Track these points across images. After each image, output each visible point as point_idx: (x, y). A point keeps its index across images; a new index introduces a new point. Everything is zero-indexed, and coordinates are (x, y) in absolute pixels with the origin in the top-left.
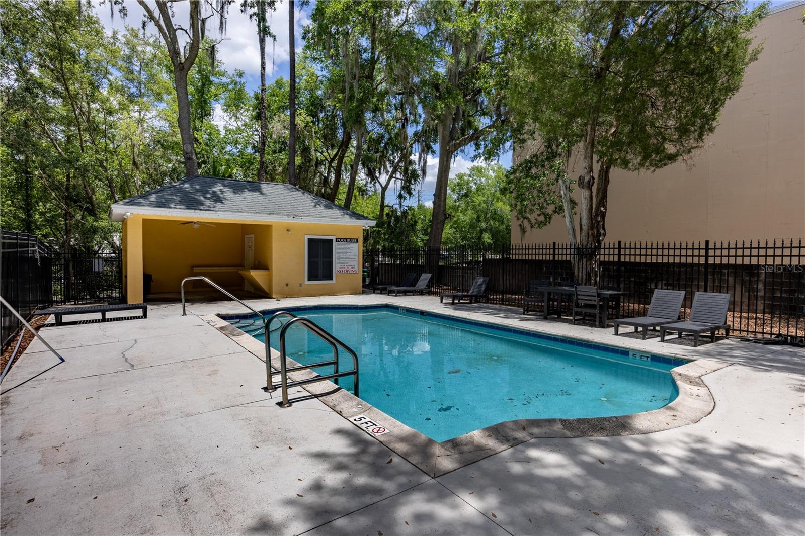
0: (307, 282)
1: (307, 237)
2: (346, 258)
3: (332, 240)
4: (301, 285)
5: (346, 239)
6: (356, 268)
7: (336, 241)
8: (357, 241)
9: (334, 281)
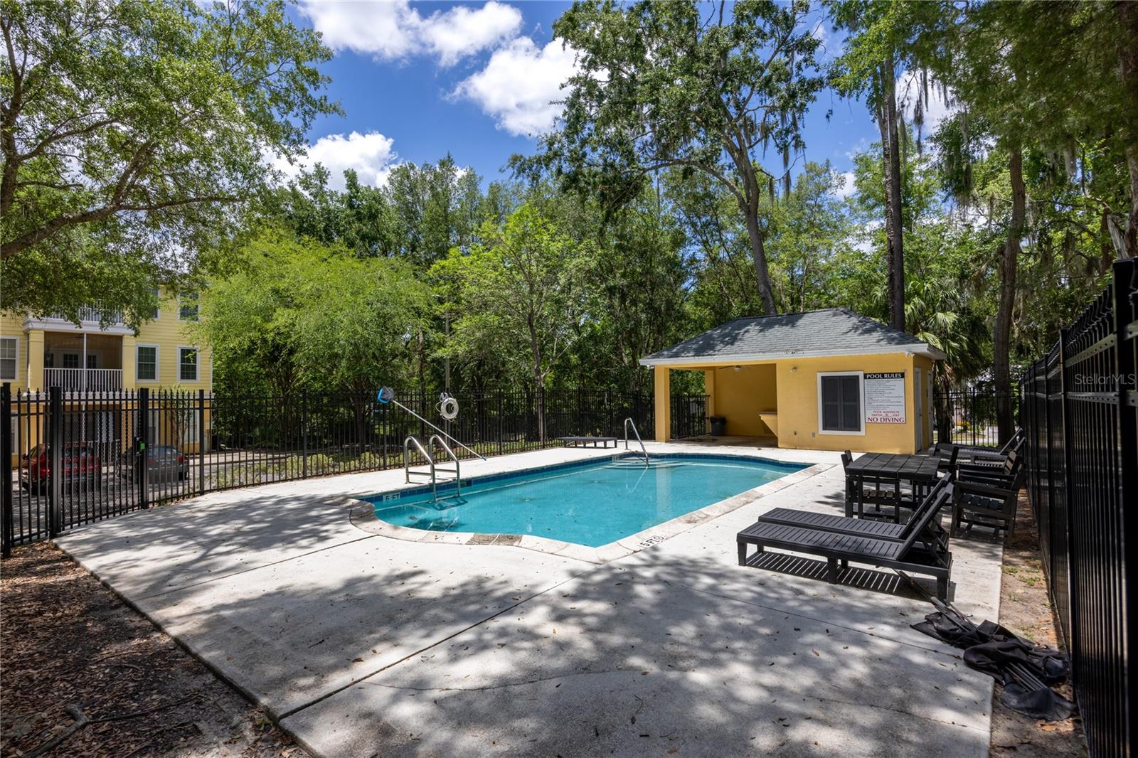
0: (821, 432)
1: (819, 375)
2: (883, 401)
3: (857, 377)
4: (814, 435)
5: (883, 375)
6: (902, 415)
7: (865, 377)
8: (903, 375)
9: (862, 433)
